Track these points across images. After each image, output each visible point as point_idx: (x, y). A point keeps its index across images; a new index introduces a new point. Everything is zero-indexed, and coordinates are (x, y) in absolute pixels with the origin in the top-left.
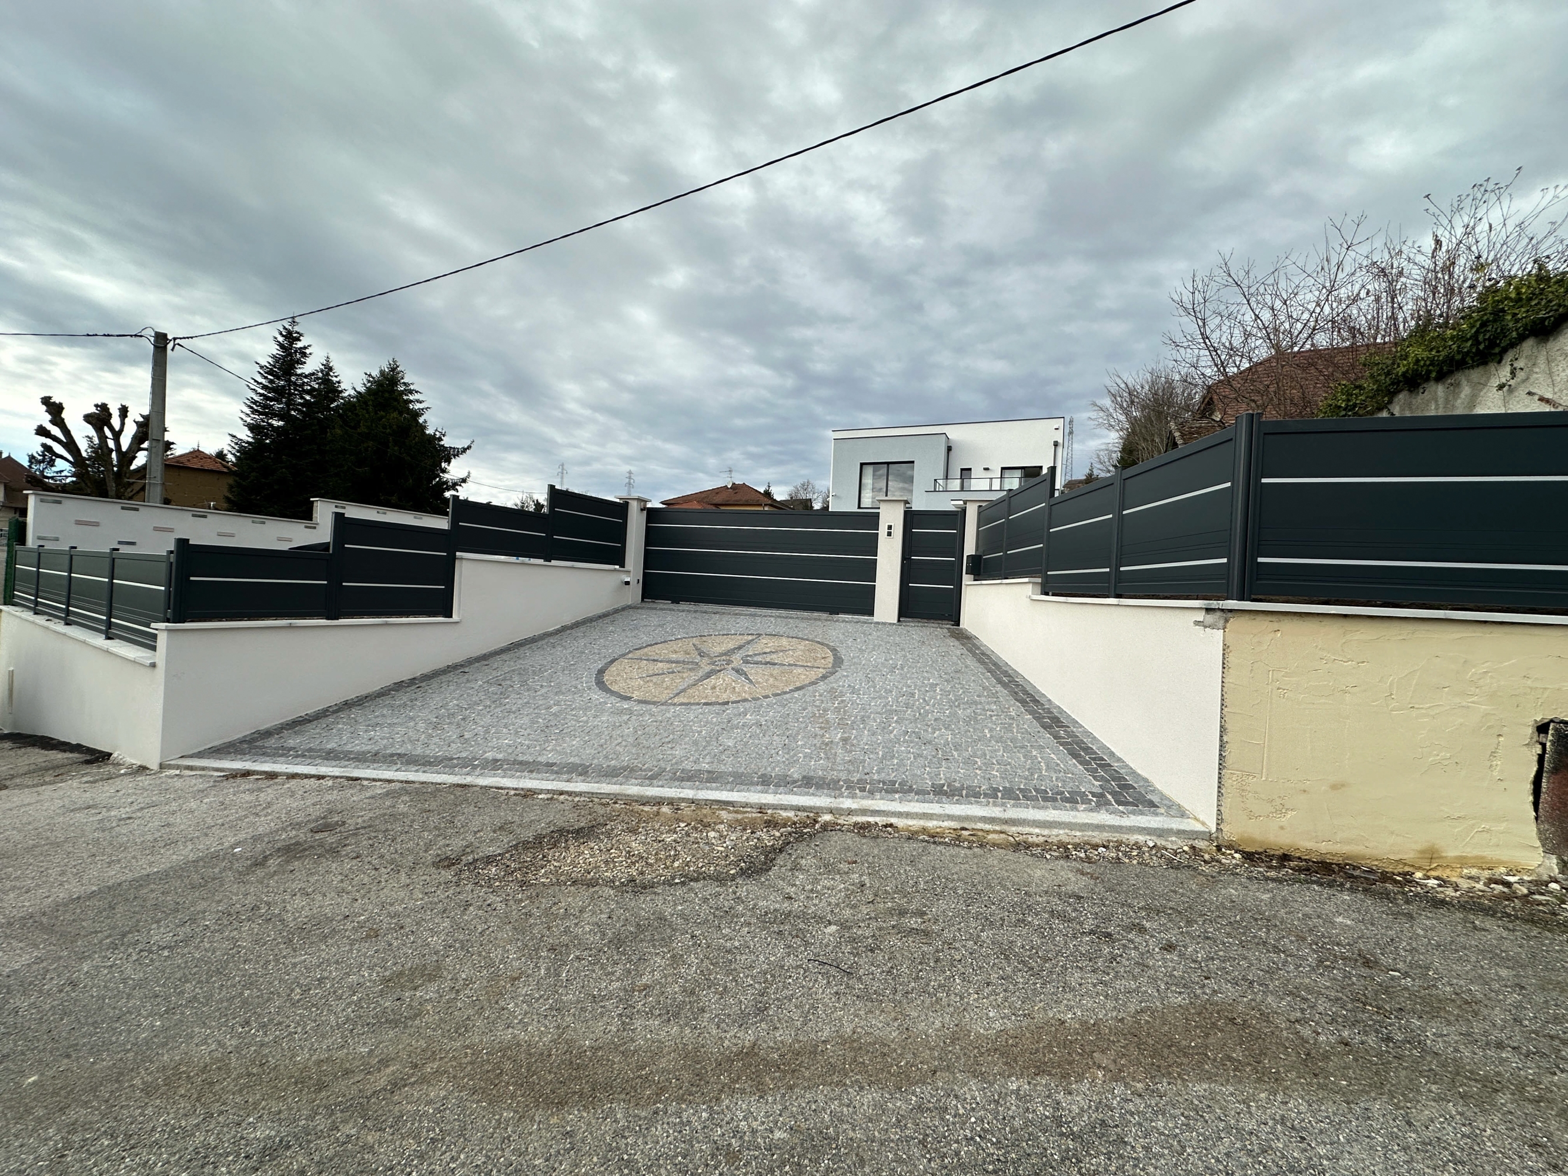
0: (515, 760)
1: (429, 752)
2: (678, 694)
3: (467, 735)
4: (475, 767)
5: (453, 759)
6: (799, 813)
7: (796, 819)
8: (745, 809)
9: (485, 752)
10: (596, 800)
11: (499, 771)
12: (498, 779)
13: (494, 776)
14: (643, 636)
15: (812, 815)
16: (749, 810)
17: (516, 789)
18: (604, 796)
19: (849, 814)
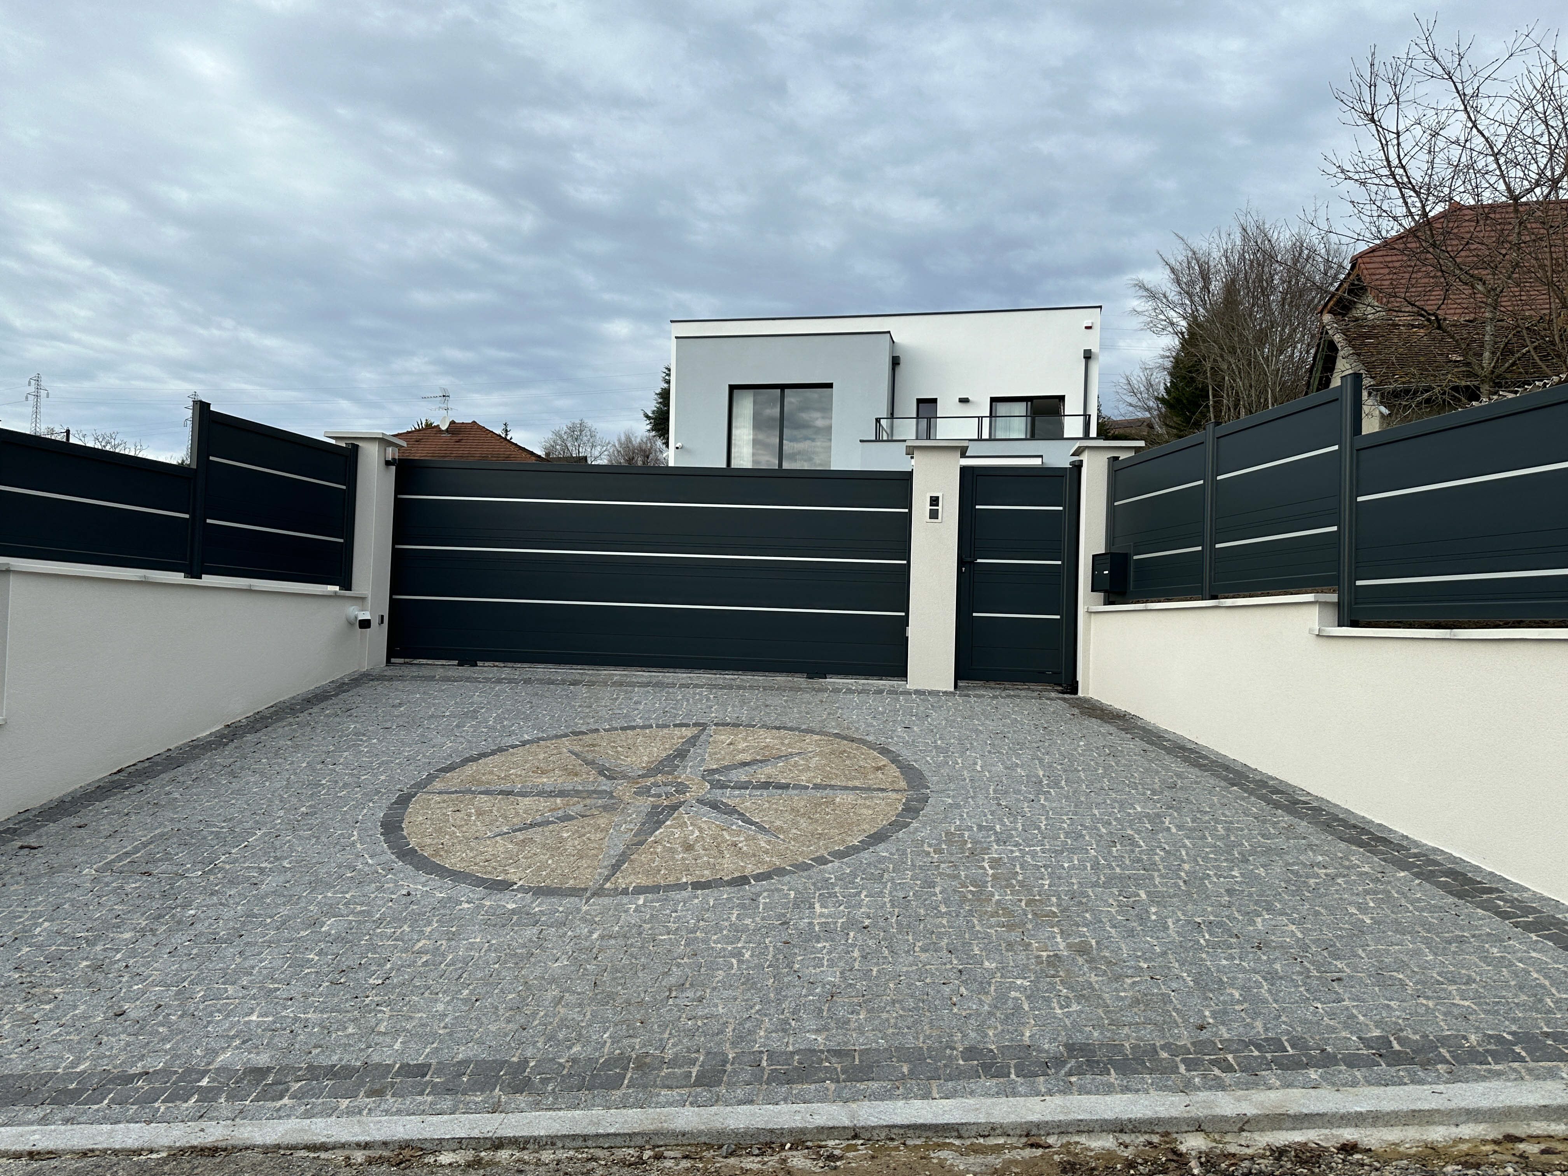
0: (311, 1068)
1: (49, 1064)
2: (616, 868)
3: (134, 1011)
4: (208, 1096)
5: (131, 1078)
6: (1126, 1138)
7: (1128, 1153)
8: (991, 1141)
9: (215, 1053)
10: (600, 1153)
11: (286, 1100)
12: (292, 1123)
13: (279, 1115)
14: (439, 739)
15: (1156, 1139)
16: (1001, 1141)
17: (367, 1146)
18: (619, 1141)
19: (1242, 1130)
